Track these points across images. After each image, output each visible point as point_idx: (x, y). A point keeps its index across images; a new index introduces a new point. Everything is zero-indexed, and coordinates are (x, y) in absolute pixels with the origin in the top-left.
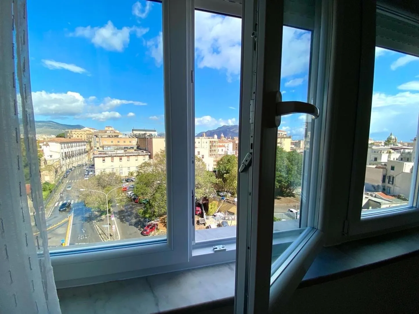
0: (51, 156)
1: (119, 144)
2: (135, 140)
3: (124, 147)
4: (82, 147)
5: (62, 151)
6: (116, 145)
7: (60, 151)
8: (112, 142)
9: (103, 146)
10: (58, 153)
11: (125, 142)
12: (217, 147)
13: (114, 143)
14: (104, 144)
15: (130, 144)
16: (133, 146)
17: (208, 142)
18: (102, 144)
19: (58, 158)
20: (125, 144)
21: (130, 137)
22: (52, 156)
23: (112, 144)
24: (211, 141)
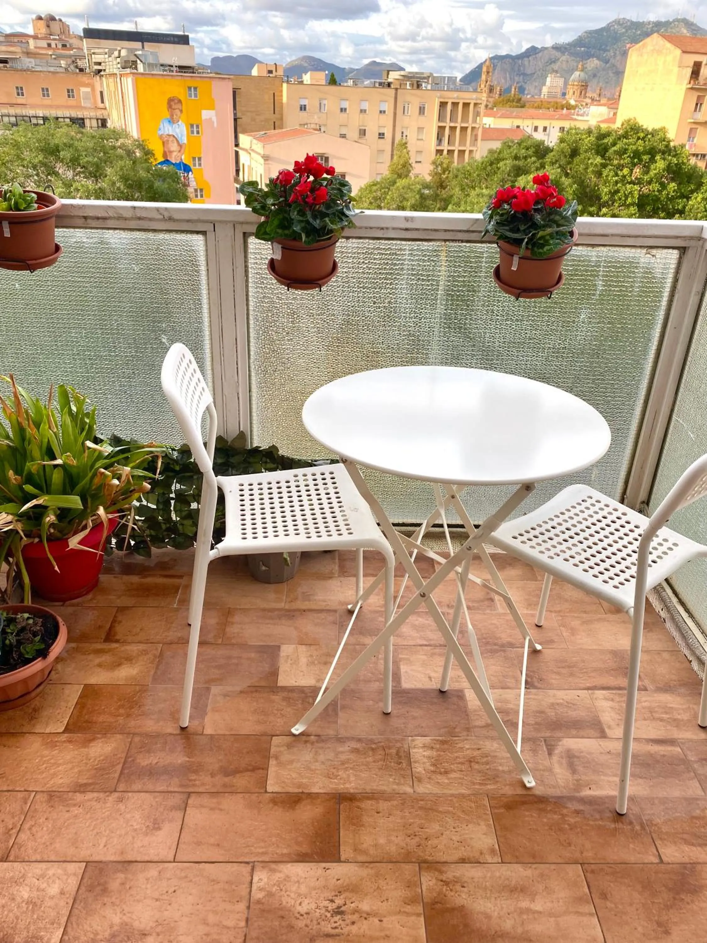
3: (43, 117)
6: (12, 106)
12: (476, 139)
15: (72, 102)
16: (80, 115)
20: (46, 102)
21: (66, 70)
24: (443, 105)
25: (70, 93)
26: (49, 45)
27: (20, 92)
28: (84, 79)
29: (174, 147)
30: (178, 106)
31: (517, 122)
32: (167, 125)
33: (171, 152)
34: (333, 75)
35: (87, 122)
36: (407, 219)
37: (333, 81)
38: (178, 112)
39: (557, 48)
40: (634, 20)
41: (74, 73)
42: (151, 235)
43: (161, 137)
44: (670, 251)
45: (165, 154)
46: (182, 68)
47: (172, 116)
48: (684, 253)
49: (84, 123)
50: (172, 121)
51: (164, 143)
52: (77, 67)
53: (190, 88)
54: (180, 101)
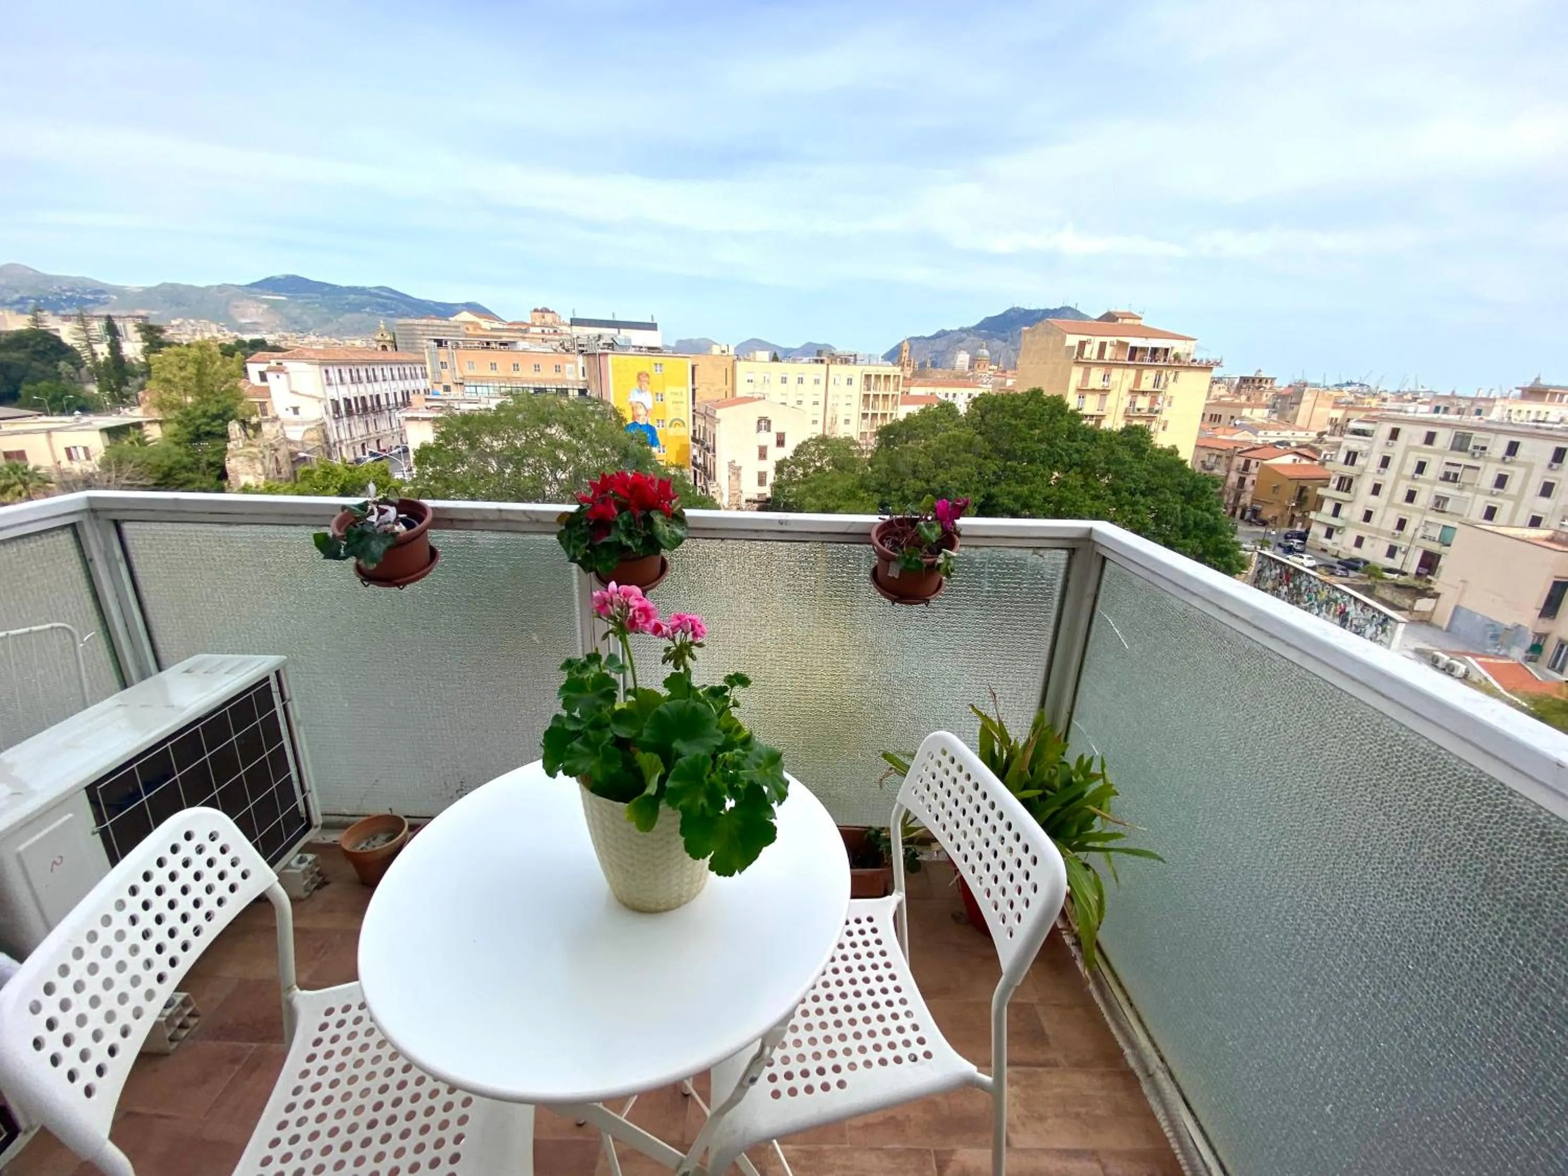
0: (296, 410)
1: (517, 374)
2: (576, 364)
3: (535, 389)
4: (417, 381)
5: (332, 393)
6: (509, 379)
7: (325, 393)
8: (493, 366)
9: (461, 381)
10: (315, 401)
11: (537, 368)
12: (896, 404)
13: (501, 372)
14: (465, 374)
15: (558, 376)
16: (565, 386)
17: (858, 381)
18: (458, 374)
19: (318, 416)
20: (537, 375)
21: (556, 350)
22: (300, 410)
23: (494, 373)
24: (868, 377)
25: (558, 369)
26: (543, 331)
27: (516, 367)
28: (569, 357)
29: (641, 411)
30: (646, 379)
31: (930, 390)
32: (636, 393)
33: (639, 416)
34: (775, 354)
35: (570, 392)
36: (781, 522)
37: (775, 359)
38: (646, 384)
39: (962, 330)
40: (1027, 308)
41: (561, 353)
42: (520, 536)
43: (631, 403)
44: (1059, 551)
45: (634, 418)
46: (650, 348)
47: (640, 387)
48: (1073, 554)
49: (567, 393)
50: (641, 390)
51: (633, 409)
52: (563, 348)
53: (656, 364)
54: (647, 375)
